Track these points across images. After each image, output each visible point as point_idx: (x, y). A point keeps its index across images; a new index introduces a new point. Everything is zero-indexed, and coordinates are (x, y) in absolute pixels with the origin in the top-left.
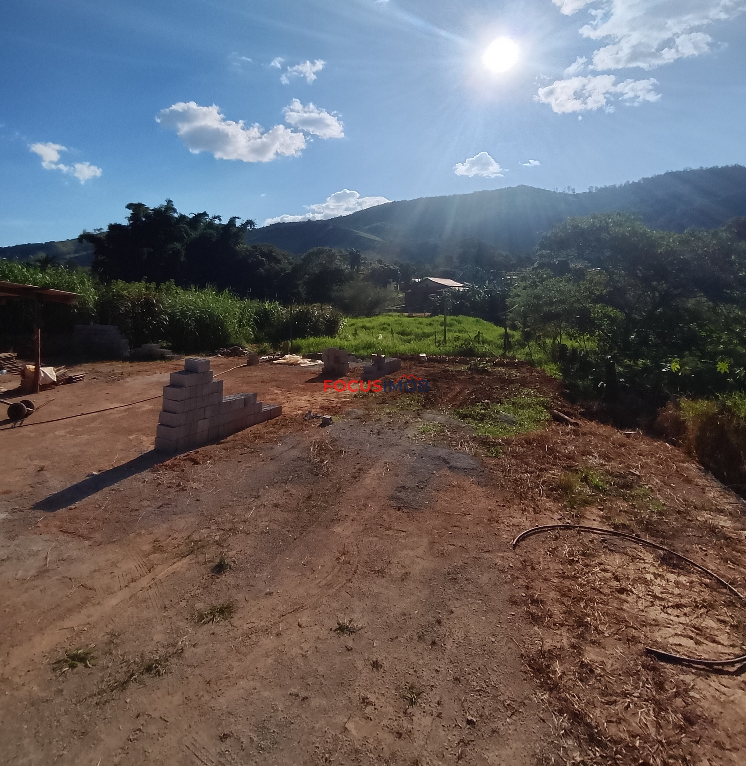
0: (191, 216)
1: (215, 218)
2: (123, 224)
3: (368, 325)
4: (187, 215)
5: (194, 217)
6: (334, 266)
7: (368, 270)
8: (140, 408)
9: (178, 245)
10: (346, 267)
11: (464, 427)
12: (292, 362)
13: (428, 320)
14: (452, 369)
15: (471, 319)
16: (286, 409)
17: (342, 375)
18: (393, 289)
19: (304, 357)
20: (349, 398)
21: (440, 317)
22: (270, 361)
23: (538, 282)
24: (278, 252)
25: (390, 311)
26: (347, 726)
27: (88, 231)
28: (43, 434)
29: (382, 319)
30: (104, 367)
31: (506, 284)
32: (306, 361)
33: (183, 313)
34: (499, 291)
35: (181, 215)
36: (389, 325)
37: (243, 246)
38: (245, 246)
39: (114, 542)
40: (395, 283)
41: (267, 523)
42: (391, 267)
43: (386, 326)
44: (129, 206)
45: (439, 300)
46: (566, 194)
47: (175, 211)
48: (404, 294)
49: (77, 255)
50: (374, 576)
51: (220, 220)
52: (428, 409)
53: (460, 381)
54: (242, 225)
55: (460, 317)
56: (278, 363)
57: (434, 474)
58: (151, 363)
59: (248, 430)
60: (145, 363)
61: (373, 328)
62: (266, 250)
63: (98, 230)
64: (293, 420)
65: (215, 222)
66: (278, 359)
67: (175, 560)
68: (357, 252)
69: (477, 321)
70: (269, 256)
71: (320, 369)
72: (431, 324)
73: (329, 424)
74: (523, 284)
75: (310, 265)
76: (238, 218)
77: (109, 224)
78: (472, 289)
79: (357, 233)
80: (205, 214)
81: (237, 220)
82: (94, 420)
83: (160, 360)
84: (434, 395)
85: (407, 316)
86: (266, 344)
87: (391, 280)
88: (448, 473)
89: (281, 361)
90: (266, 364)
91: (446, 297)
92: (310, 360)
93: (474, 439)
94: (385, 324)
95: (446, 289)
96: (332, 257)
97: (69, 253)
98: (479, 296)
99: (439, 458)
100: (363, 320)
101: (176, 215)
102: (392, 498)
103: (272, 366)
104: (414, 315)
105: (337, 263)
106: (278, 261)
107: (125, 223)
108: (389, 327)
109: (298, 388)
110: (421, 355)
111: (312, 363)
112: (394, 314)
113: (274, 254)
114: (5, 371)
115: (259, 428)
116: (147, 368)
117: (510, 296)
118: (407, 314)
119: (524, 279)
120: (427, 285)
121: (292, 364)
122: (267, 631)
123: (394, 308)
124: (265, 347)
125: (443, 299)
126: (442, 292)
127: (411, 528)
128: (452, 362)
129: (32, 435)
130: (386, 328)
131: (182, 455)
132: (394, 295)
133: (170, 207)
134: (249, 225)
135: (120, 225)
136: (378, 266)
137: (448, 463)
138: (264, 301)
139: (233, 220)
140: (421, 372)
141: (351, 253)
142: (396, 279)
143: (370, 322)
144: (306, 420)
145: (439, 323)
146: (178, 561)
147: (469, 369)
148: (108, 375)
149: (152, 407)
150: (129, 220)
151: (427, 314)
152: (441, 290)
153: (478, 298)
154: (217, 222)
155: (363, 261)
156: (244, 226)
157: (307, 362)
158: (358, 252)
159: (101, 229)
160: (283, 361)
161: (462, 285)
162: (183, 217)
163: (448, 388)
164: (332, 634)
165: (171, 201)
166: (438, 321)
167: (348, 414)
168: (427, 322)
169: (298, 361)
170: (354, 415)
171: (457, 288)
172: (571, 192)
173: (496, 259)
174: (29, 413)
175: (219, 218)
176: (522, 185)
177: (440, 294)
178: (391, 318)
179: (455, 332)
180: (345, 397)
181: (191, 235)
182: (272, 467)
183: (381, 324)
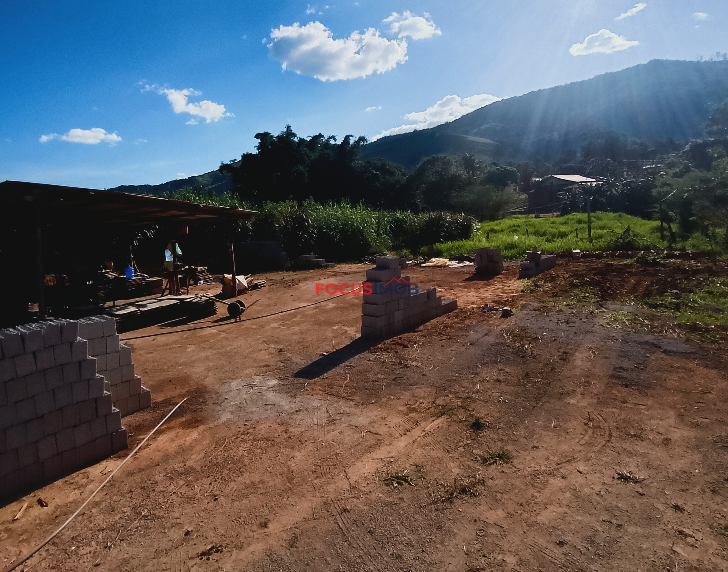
0: (308, 139)
1: (330, 138)
2: (253, 153)
3: (496, 228)
4: (306, 139)
5: (311, 140)
6: (451, 173)
7: (484, 173)
8: (325, 306)
9: (301, 168)
10: (463, 173)
11: (659, 316)
12: (440, 264)
13: (561, 219)
14: (615, 263)
15: (612, 214)
16: (460, 304)
17: (498, 273)
18: (512, 191)
19: (451, 260)
20: (516, 293)
21: (574, 215)
22: (418, 265)
23: (692, 167)
24: (391, 164)
25: (515, 213)
26: (674, 549)
27: (225, 163)
28: (262, 326)
29: (508, 222)
30: (276, 276)
31: (650, 174)
32: (453, 262)
33: (328, 226)
34: (641, 182)
35: (300, 138)
36: (519, 226)
37: (358, 162)
38: (360, 162)
39: (373, 403)
40: (514, 184)
41: (499, 394)
42: (508, 168)
43: (516, 228)
44: (258, 136)
45: (568, 197)
46: (715, 62)
47: (294, 135)
48: (526, 195)
49: (214, 186)
50: (632, 439)
51: (335, 139)
52: (608, 300)
53: (632, 274)
54: (355, 142)
55: (599, 213)
56: (426, 267)
57: (648, 357)
58: (311, 271)
59: (434, 321)
60: (306, 272)
61: (502, 231)
62: (379, 164)
63: (233, 161)
64: (472, 312)
65: (331, 142)
66: (425, 263)
67: (433, 418)
68: (470, 157)
69: (620, 216)
70: (383, 169)
71: (473, 270)
72: (565, 223)
73: (510, 315)
74: (671, 172)
75: (426, 174)
76: (352, 136)
77: (242, 154)
78: (607, 182)
79: (465, 138)
80: (321, 136)
81: (351, 138)
82: (294, 315)
83: (318, 268)
84: (609, 288)
85: (535, 217)
86: (405, 251)
87: (510, 182)
88: (664, 356)
89: (428, 264)
90: (415, 267)
91: (577, 194)
92: (457, 261)
93: (679, 326)
94: (514, 226)
95: (576, 186)
96: (447, 164)
97: (208, 185)
98: (616, 190)
99: (647, 343)
100: (489, 224)
101: (296, 140)
102: (613, 377)
103: (422, 269)
104: (542, 215)
105: (453, 169)
106: (392, 174)
107: (255, 152)
108: (519, 229)
109: (459, 286)
110: (575, 251)
111: (461, 265)
112: (520, 216)
113: (387, 167)
114: (202, 282)
115: (444, 319)
116: (310, 275)
117: (656, 187)
118: (533, 215)
119: (671, 165)
120: (552, 183)
121: (440, 266)
122: (551, 474)
123: (517, 210)
124: (405, 254)
125: (574, 196)
126: (572, 188)
127: (650, 402)
128: (613, 256)
129: (254, 327)
130: (516, 230)
131: (389, 341)
132: (515, 197)
133: (289, 133)
134: (361, 142)
135: (251, 154)
136: (494, 168)
137: (660, 348)
138: (394, 211)
139: (347, 138)
140: (581, 267)
141: (465, 158)
142: (515, 181)
143: (497, 225)
144: (485, 312)
145: (575, 221)
146: (436, 419)
147: (637, 262)
148: (282, 281)
149: (335, 305)
150: (258, 149)
151: (556, 214)
152: (571, 186)
153: (614, 192)
154: (332, 142)
155: (478, 165)
156: (358, 142)
157: (454, 264)
158: (472, 156)
159: (235, 160)
160: (432, 264)
161: (594, 180)
162: (302, 141)
163: (621, 281)
164: (616, 481)
165: (290, 126)
166: (572, 219)
167: (524, 307)
168: (561, 221)
169: (446, 263)
170: (531, 308)
171: (589, 184)
172: (721, 59)
173: (629, 148)
174: (243, 311)
175: (333, 137)
176: (655, 60)
177: (569, 191)
178: (518, 220)
179: (597, 229)
180: (513, 292)
181: (311, 156)
182: (475, 351)
183: (510, 227)
